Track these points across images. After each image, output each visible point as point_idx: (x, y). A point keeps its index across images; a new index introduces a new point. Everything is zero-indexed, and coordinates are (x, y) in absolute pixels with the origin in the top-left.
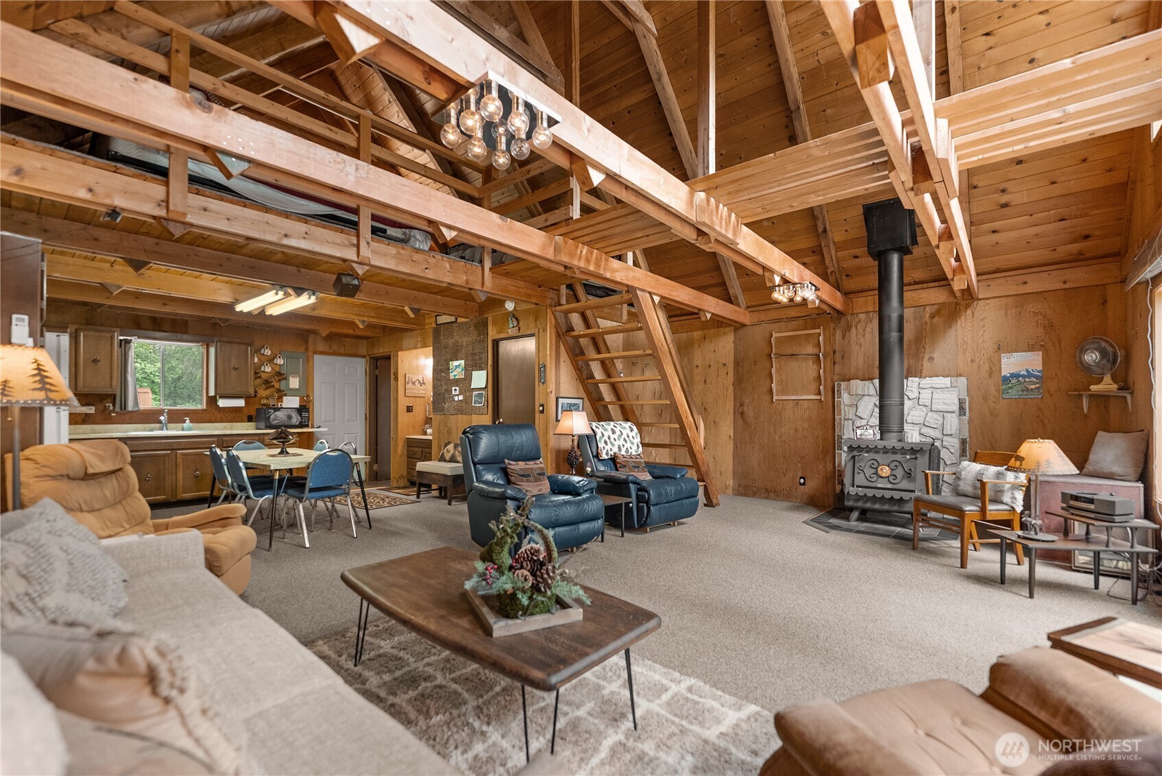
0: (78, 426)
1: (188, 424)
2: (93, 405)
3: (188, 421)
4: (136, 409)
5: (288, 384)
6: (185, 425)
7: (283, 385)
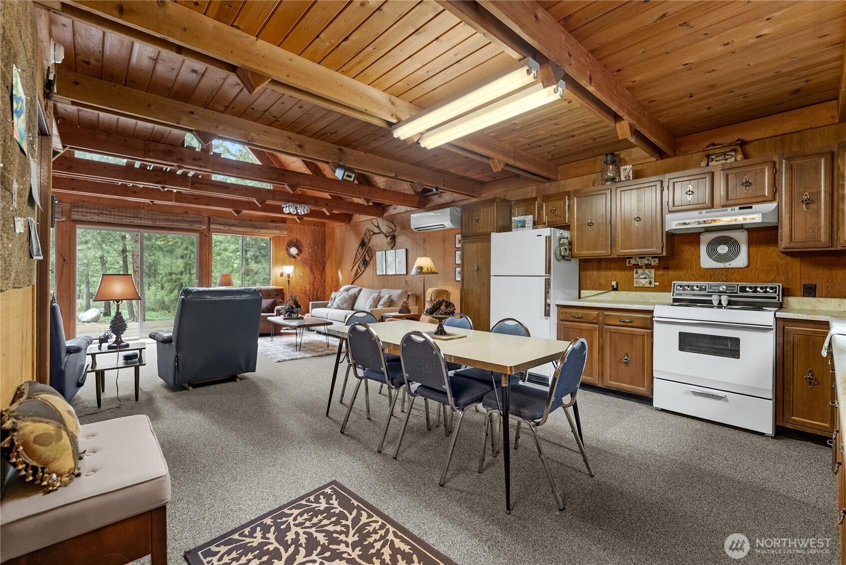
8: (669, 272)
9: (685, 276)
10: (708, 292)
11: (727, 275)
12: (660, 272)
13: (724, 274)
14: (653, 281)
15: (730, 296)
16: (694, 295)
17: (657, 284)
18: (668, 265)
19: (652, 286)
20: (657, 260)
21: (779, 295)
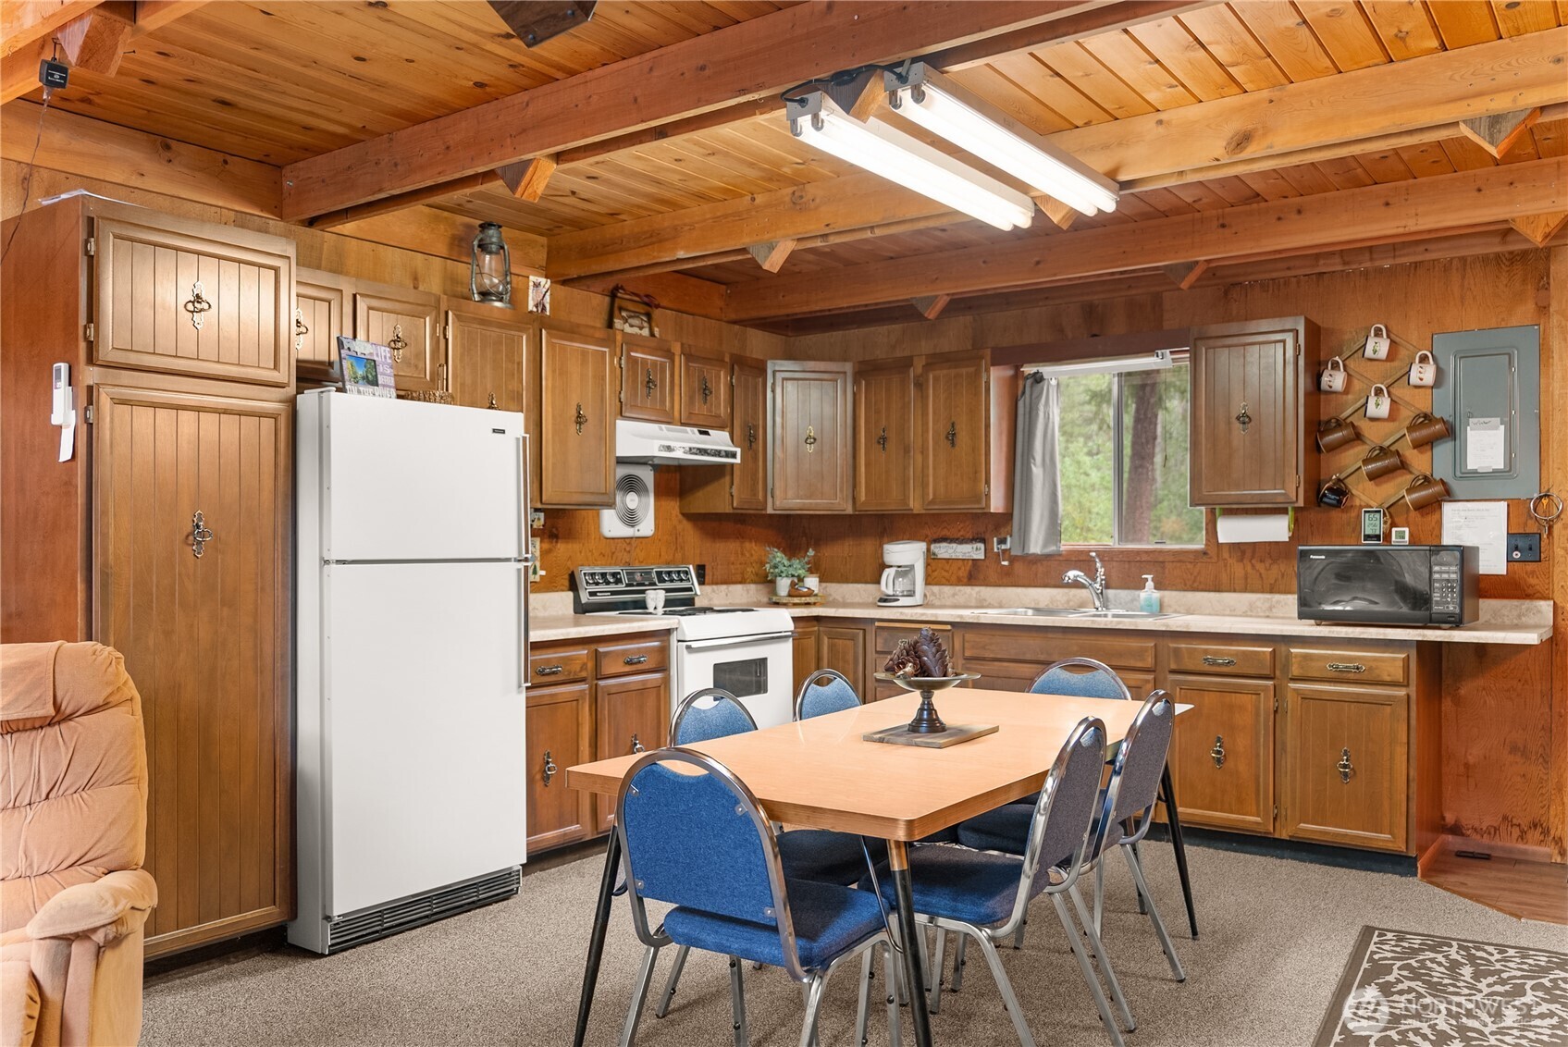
0: (958, 588)
1: (1149, 593)
2: (983, 541)
3: (1150, 584)
4: (1052, 549)
5: (1459, 456)
6: (1143, 595)
7: (1439, 462)
8: (559, 545)
9: (581, 552)
10: (627, 585)
11: (629, 552)
12: (546, 546)
13: (628, 549)
14: (538, 564)
15: (668, 590)
16: (613, 593)
17: (543, 573)
18: (557, 529)
19: (537, 578)
20: (542, 515)
21: (693, 584)
